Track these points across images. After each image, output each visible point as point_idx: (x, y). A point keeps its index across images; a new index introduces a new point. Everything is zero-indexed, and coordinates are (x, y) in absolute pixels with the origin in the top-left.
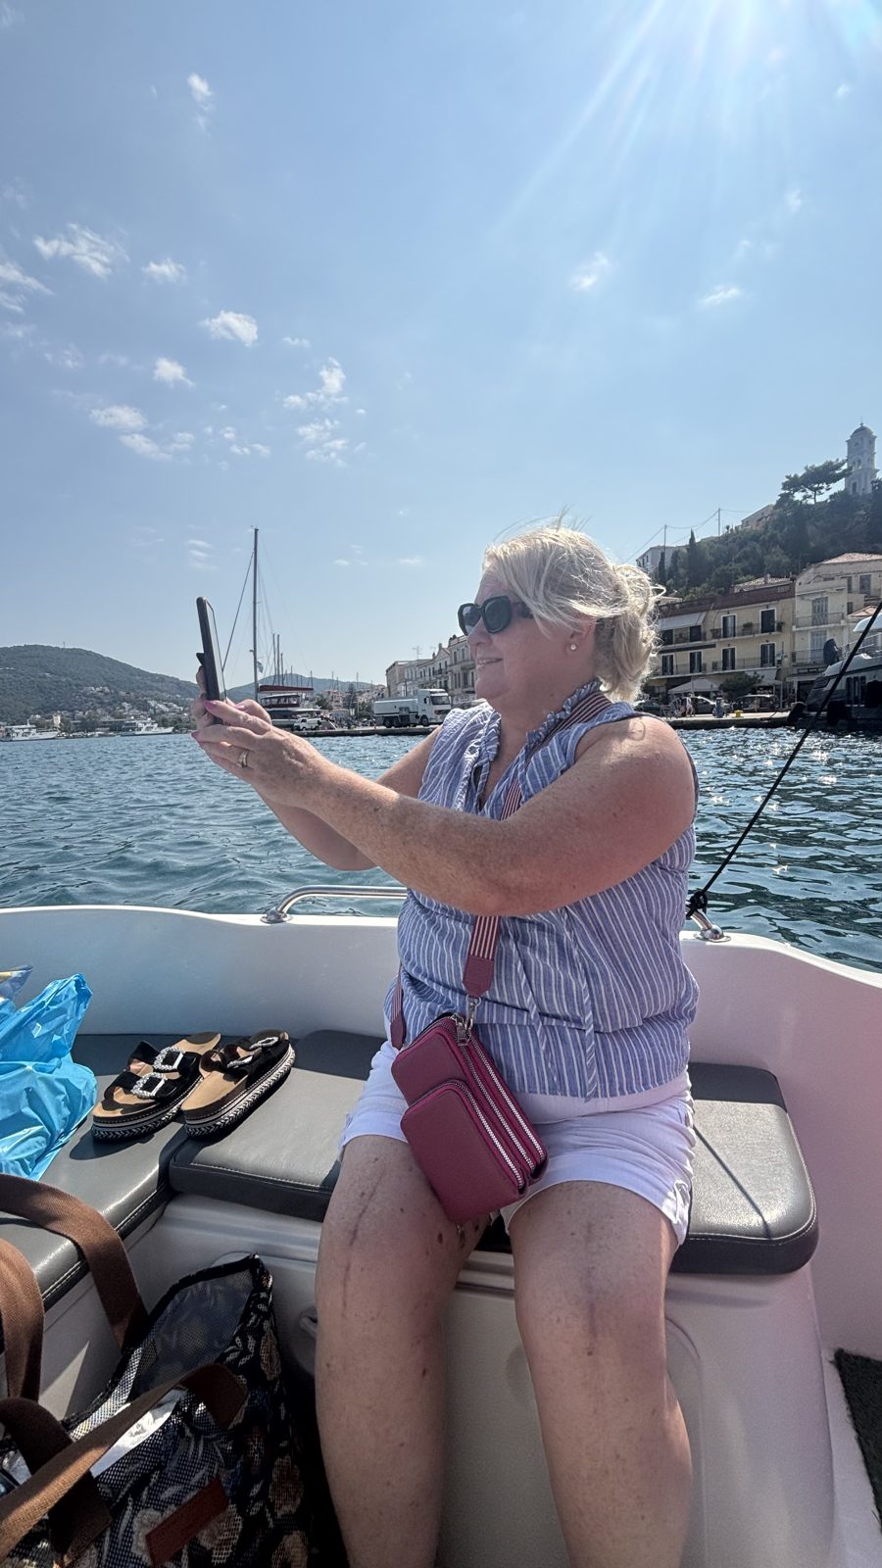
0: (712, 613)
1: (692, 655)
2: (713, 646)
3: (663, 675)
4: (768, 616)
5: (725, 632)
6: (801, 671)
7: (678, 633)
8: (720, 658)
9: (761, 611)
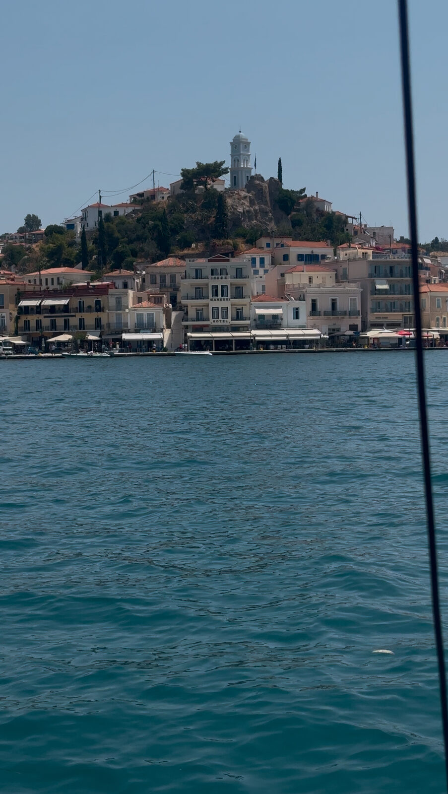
0: (74, 298)
1: (65, 320)
2: (75, 316)
3: (51, 330)
4: (98, 303)
5: (81, 309)
6: (112, 333)
7: (58, 307)
8: (77, 323)
9: (95, 300)
